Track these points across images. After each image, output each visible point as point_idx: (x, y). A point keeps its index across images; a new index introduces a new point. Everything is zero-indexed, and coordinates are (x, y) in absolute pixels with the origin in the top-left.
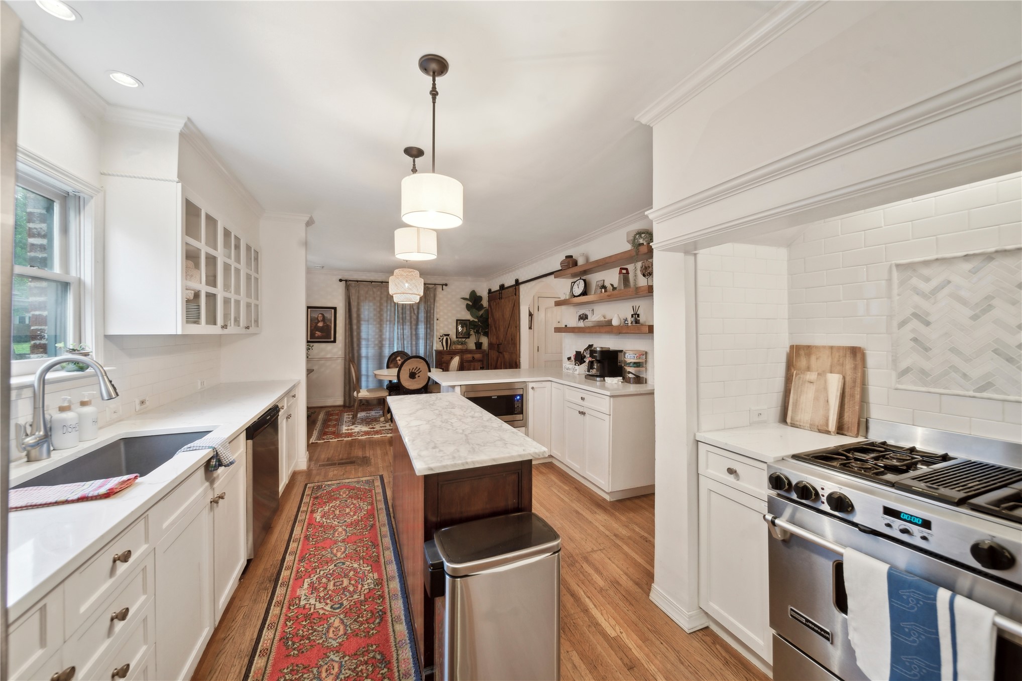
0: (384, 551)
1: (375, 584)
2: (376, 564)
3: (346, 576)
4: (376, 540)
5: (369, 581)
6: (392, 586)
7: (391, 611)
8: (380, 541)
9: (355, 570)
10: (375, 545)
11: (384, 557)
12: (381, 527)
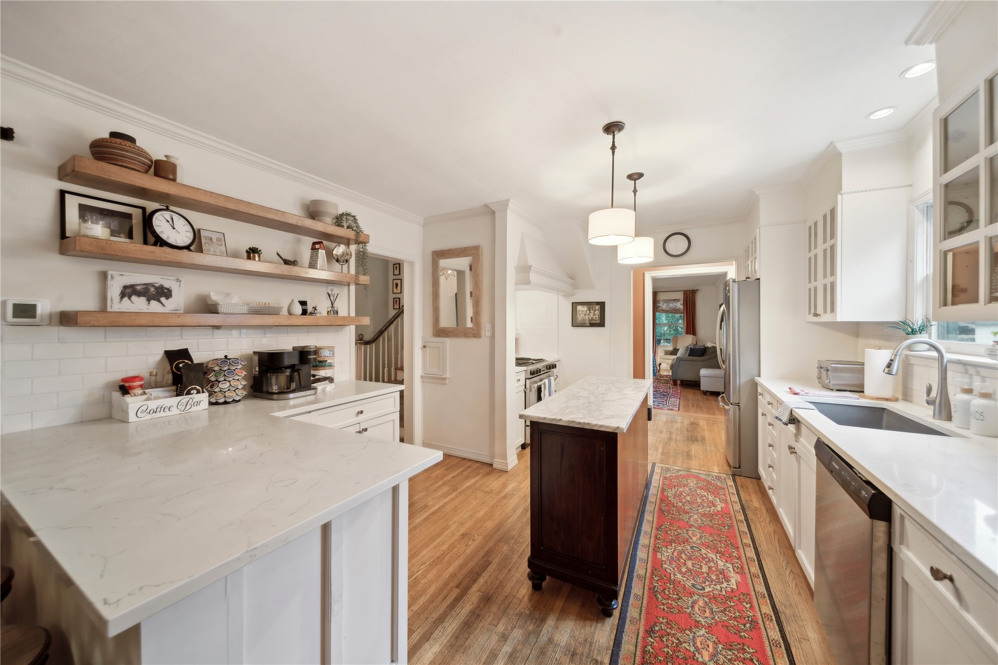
0: (644, 575)
1: (661, 549)
2: (657, 566)
3: (689, 570)
4: (650, 598)
5: (666, 554)
6: (647, 540)
7: (652, 527)
8: (645, 592)
9: (680, 572)
10: (653, 591)
11: (646, 569)
12: (638, 618)
